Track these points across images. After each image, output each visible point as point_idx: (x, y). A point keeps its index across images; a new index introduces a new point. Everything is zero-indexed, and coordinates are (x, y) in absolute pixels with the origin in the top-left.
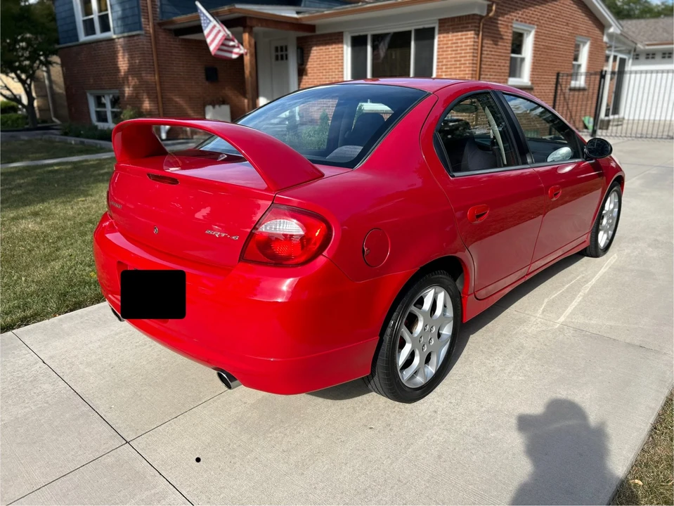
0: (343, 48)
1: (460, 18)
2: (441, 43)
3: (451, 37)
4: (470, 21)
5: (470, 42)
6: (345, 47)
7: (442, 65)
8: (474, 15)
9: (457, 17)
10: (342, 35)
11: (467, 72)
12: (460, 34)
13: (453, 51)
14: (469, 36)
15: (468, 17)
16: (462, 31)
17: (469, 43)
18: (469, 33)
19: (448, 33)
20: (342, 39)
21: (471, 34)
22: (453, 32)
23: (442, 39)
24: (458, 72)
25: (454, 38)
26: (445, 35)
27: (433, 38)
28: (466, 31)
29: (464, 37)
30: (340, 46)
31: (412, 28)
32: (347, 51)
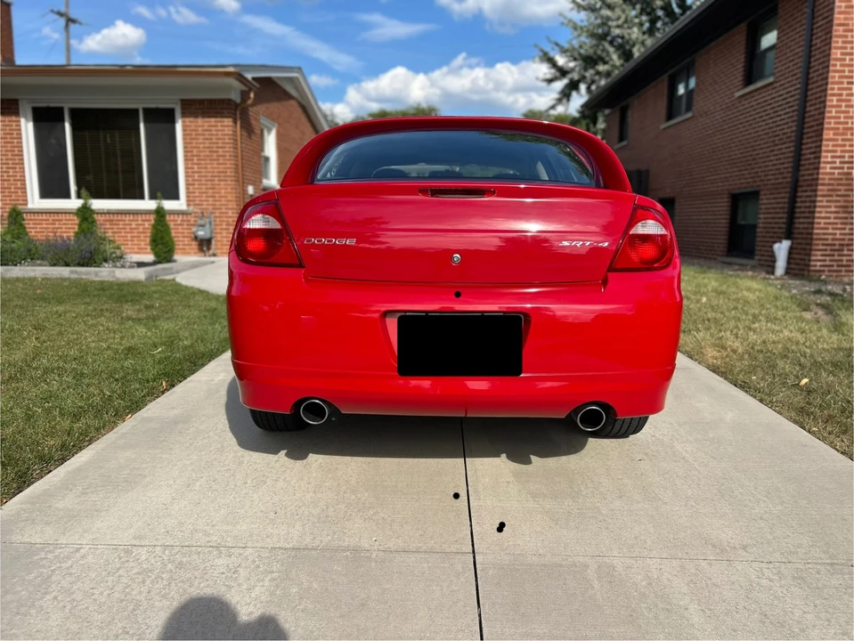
0: (19, 121)
1: (211, 101)
2: (188, 128)
3: (202, 123)
4: (225, 106)
5: (228, 131)
6: (23, 121)
7: (193, 156)
8: (230, 100)
9: (207, 100)
10: (18, 104)
11: (228, 166)
12: (213, 120)
13: (207, 139)
14: (226, 124)
15: (222, 101)
16: (216, 117)
17: (226, 132)
18: (226, 120)
19: (196, 117)
20: (18, 109)
21: (228, 122)
22: (203, 117)
23: (188, 124)
24: (215, 166)
25: (206, 124)
26: (192, 119)
27: (173, 122)
28: (222, 117)
29: (219, 124)
30: (14, 118)
31: (140, 107)
32: (27, 128)
